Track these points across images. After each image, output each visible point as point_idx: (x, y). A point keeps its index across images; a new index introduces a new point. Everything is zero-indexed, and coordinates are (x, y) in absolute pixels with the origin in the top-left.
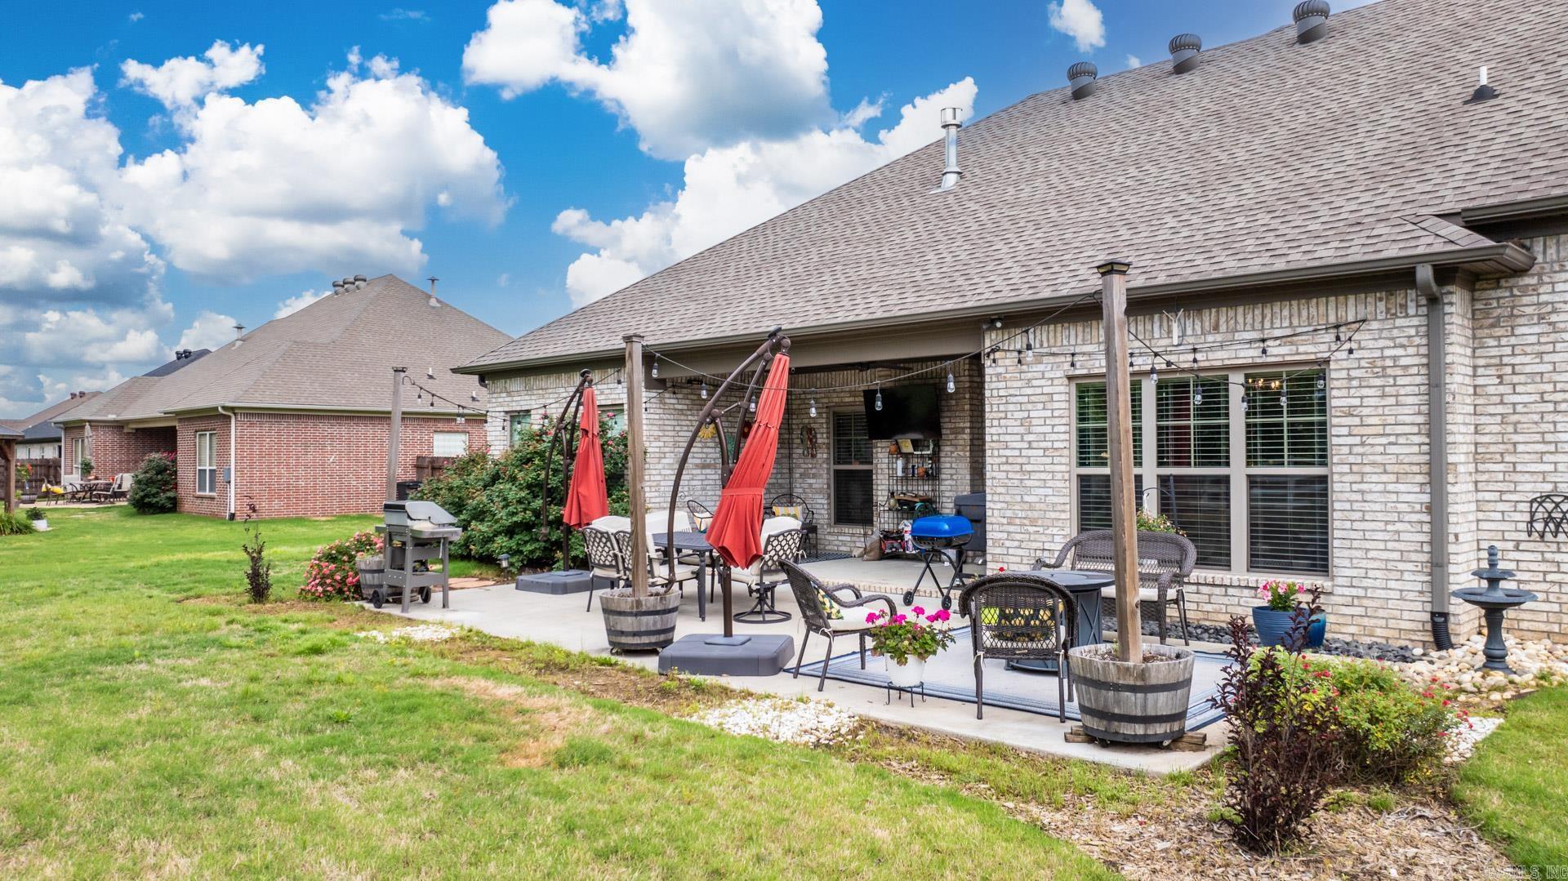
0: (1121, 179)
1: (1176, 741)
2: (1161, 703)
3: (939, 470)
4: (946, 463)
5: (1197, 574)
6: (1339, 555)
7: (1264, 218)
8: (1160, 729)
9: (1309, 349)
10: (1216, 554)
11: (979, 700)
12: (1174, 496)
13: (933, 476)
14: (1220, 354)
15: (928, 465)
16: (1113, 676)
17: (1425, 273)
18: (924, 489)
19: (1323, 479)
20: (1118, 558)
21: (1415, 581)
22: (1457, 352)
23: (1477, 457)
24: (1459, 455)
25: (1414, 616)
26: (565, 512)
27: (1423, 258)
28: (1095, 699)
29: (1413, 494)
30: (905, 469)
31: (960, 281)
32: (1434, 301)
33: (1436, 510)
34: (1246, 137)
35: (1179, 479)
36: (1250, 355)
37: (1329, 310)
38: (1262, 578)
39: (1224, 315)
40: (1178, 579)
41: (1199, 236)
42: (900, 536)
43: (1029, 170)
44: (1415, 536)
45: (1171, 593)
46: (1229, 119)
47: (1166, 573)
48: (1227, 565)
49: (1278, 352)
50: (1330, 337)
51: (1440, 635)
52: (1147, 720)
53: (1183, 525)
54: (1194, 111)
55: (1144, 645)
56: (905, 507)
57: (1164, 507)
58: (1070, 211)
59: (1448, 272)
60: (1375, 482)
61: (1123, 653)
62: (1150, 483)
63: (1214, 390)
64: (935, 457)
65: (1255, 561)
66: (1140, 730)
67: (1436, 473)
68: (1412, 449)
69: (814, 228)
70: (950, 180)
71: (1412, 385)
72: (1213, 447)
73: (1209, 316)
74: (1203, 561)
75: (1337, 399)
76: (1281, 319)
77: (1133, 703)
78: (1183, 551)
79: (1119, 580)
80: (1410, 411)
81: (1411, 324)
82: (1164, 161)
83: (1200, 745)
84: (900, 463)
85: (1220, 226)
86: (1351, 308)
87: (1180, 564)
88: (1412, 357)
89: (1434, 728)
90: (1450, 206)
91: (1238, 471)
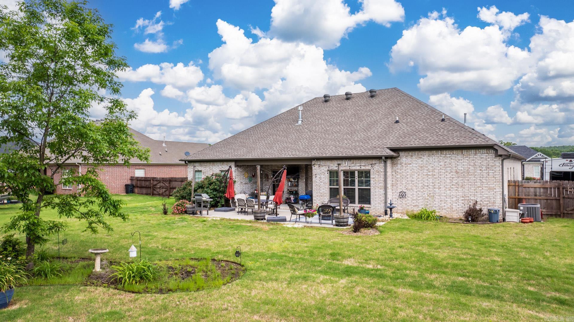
0: (336, 129)
1: (347, 225)
2: (345, 220)
3: (298, 185)
4: (300, 183)
5: (350, 205)
6: (372, 201)
7: (361, 144)
8: (345, 223)
9: (368, 168)
10: (353, 202)
11: (321, 224)
12: (346, 191)
13: (297, 186)
14: (354, 168)
15: (296, 183)
16: (340, 217)
17: (383, 158)
18: (296, 189)
19: (370, 189)
20: (340, 203)
21: (383, 205)
22: (389, 169)
23: (392, 186)
24: (389, 186)
25: (383, 211)
26: (226, 195)
27: (383, 156)
28: (337, 220)
29: (382, 192)
30: (291, 184)
31: (307, 150)
32: (385, 162)
33: (386, 194)
34: (359, 123)
35: (347, 188)
36: (358, 168)
37: (371, 162)
38: (360, 205)
39: (354, 161)
40: (347, 205)
41: (350, 146)
42: (290, 199)
43: (317, 122)
44: (383, 198)
45: (346, 208)
46: (357, 117)
47: (345, 205)
48: (355, 203)
49: (363, 168)
50: (371, 166)
51: (386, 214)
52: (343, 222)
53: (348, 196)
54: (350, 113)
55: (343, 214)
56: (291, 193)
57: (345, 193)
58: (327, 136)
59: (387, 158)
60: (377, 190)
61: (341, 214)
62: (342, 189)
63: (352, 173)
64: (298, 182)
65: (359, 203)
66: (343, 224)
67: (386, 188)
68: (382, 184)
69: (269, 130)
70: (300, 122)
71: (382, 174)
72: (353, 183)
73: (352, 161)
74: (351, 203)
75: (372, 176)
76: (363, 162)
77: (342, 220)
78: (348, 201)
79: (340, 206)
80: (382, 179)
81: (382, 165)
82: (344, 126)
83: (350, 225)
84: (290, 183)
85: (354, 144)
86: (374, 162)
87: (347, 203)
88: (382, 170)
89: (375, 221)
90: (388, 146)
91: (357, 187)
